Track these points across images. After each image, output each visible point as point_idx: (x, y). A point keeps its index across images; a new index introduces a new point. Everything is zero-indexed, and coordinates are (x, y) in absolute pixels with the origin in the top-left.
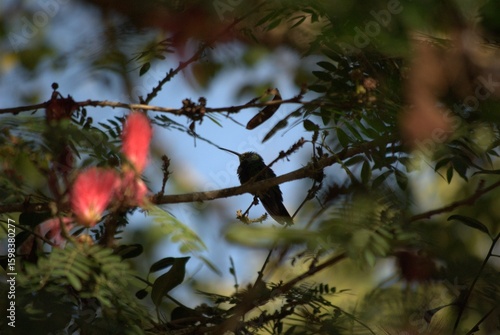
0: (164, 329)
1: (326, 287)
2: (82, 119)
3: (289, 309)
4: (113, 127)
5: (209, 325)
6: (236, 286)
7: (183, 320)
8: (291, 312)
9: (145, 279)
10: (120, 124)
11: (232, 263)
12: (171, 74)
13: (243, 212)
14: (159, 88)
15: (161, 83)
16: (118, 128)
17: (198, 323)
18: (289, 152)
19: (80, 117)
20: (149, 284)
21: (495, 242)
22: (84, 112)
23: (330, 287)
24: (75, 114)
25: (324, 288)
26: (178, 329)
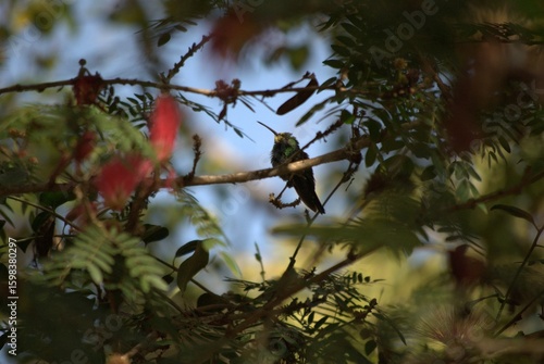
0: (192, 316)
1: (360, 276)
2: (110, 99)
3: (321, 297)
4: (133, 105)
5: (237, 312)
6: (263, 273)
7: (210, 306)
8: (324, 300)
9: (171, 264)
10: (140, 102)
11: (258, 249)
12: (194, 49)
13: (276, 196)
14: (181, 64)
15: (183, 59)
16: (138, 107)
17: (225, 311)
18: (326, 133)
19: (107, 95)
20: (175, 269)
21: (540, 232)
22: (112, 91)
23: (364, 277)
24: (102, 92)
25: (358, 277)
26: (204, 315)
